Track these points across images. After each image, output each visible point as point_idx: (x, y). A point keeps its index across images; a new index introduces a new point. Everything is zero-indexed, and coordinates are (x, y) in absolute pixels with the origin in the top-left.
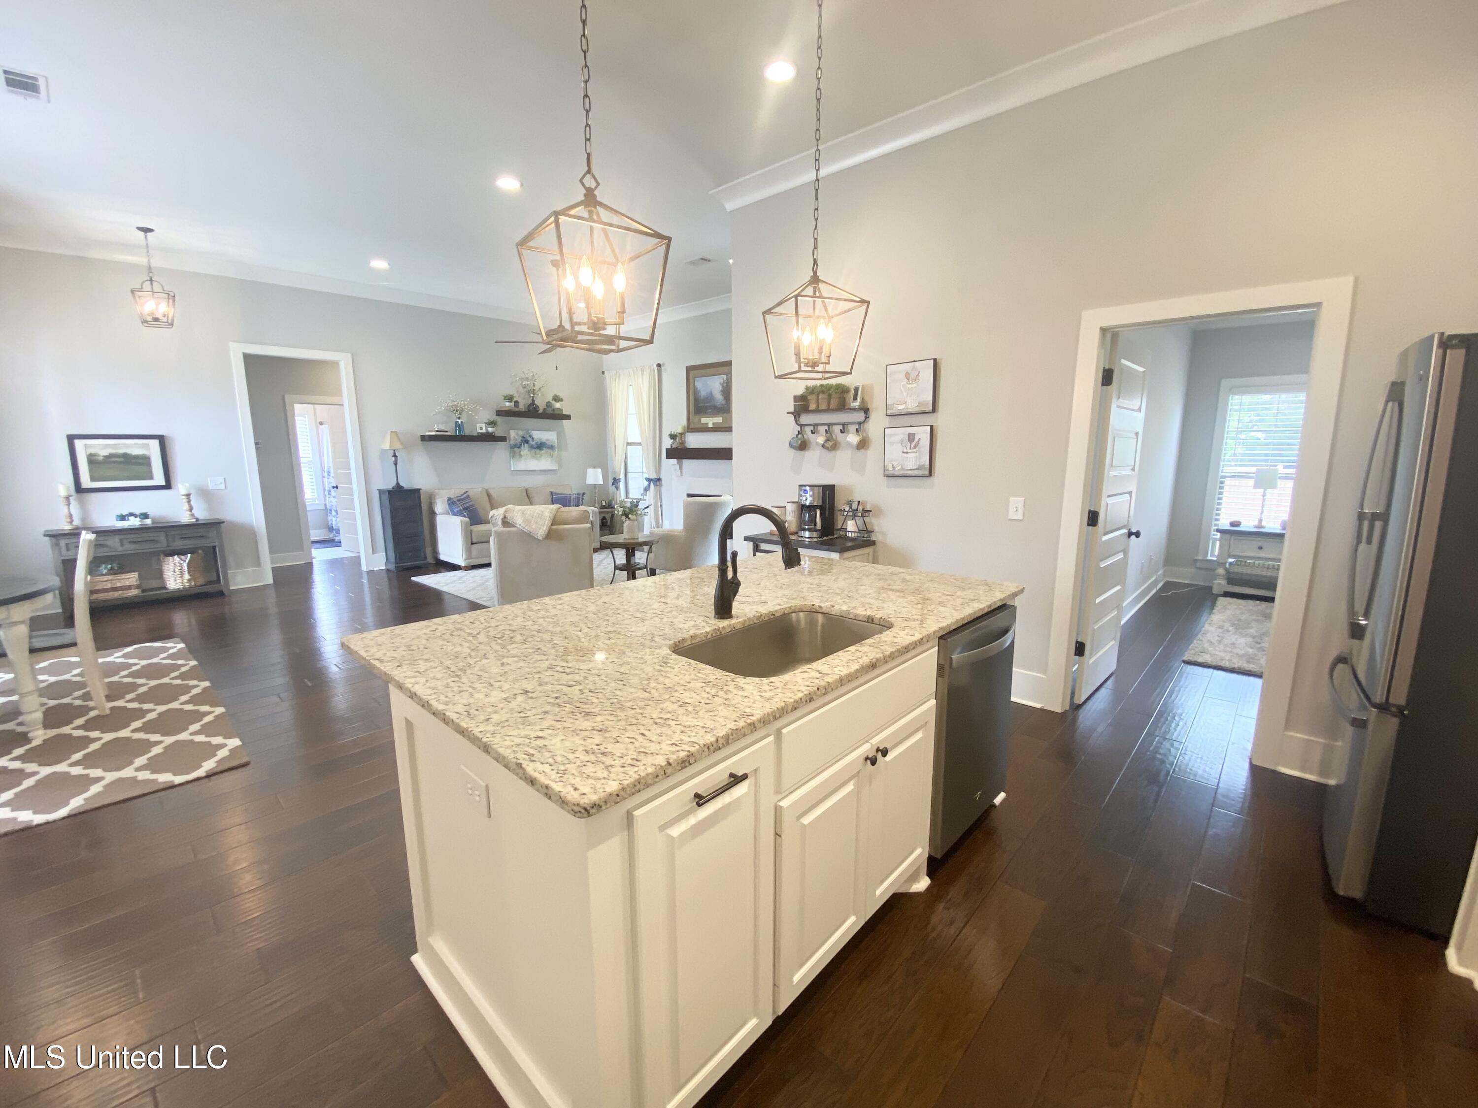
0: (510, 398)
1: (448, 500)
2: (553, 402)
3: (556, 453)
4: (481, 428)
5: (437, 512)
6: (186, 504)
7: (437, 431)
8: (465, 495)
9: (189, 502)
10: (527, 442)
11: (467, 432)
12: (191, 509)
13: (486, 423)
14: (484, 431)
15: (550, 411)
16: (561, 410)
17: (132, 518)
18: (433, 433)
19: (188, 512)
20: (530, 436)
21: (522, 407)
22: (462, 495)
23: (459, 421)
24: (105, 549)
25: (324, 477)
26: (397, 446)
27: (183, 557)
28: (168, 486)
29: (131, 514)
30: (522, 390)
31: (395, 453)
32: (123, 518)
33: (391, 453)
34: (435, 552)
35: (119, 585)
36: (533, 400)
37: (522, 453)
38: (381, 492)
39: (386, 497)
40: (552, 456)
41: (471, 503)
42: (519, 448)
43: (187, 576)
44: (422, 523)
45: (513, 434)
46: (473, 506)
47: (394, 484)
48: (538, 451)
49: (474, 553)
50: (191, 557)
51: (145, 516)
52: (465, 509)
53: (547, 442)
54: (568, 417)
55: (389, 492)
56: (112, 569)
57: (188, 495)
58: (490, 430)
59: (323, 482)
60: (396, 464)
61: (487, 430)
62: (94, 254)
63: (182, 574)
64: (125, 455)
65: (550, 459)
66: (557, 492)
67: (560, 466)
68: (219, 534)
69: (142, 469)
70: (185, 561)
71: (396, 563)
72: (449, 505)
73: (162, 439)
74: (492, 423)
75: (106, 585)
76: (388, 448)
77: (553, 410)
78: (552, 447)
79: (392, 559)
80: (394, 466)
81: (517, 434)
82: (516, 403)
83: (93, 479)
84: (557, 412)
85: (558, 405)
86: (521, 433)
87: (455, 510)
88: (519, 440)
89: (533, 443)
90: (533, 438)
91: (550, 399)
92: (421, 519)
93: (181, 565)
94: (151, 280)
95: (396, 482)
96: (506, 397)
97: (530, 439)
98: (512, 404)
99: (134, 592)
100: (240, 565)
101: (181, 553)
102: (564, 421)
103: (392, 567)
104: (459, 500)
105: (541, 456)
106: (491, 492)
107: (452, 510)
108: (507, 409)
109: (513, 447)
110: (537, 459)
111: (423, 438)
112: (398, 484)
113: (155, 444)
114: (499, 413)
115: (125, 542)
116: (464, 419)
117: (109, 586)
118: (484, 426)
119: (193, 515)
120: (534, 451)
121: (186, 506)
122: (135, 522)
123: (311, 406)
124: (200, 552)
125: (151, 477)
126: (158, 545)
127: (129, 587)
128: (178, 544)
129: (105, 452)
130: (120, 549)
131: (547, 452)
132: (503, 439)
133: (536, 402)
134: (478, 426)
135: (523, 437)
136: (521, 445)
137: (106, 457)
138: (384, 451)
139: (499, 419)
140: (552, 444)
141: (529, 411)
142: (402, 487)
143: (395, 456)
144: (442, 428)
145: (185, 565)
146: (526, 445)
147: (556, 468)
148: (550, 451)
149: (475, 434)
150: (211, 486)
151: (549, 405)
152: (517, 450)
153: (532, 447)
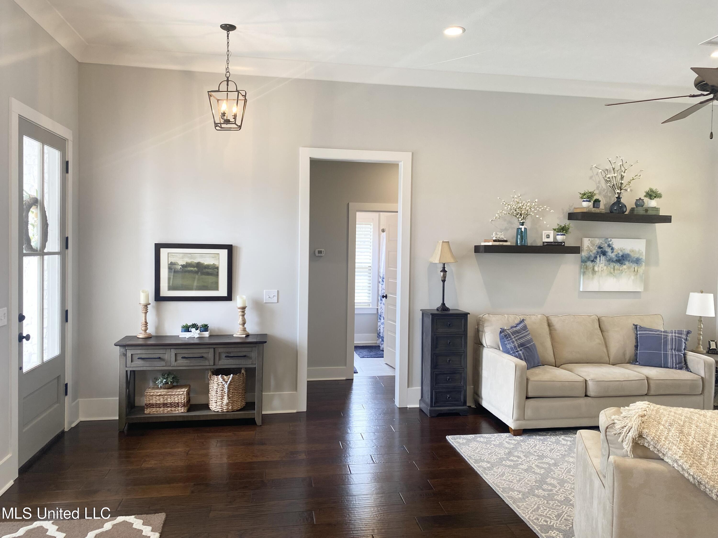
0: (588, 196)
1: (501, 332)
2: (646, 200)
3: (642, 269)
4: (548, 237)
5: (484, 344)
6: (241, 317)
7: (495, 241)
8: (522, 325)
9: (243, 316)
10: (604, 253)
11: (530, 242)
12: (244, 324)
13: (555, 230)
14: (551, 240)
15: (640, 211)
16: (657, 209)
17: (193, 330)
18: (490, 244)
19: (241, 326)
20: (609, 246)
21: (602, 207)
22: (518, 324)
23: (523, 227)
24: (163, 363)
25: (379, 282)
26: (449, 259)
27: (225, 377)
28: (229, 298)
29: (195, 326)
30: (603, 184)
31: (444, 268)
32: (187, 329)
33: (440, 268)
34: (477, 395)
35: (169, 401)
36: (619, 198)
37: (596, 269)
38: (424, 313)
39: (429, 321)
40: (636, 272)
41: (528, 337)
42: (592, 261)
43: (226, 400)
44: (466, 356)
45: (586, 243)
46: (530, 341)
47: (438, 304)
48: (617, 266)
49: (529, 413)
50: (233, 378)
51: (205, 328)
52: (521, 345)
53: (632, 254)
54: (667, 219)
55: (433, 315)
56: (167, 383)
57: (244, 308)
58: (560, 238)
59: (378, 287)
60: (444, 281)
61: (555, 238)
62: (196, 68)
63: (222, 396)
64: (199, 265)
65: (633, 277)
66: (643, 325)
67: (646, 288)
68: (261, 355)
69: (210, 279)
70: (226, 382)
71: (431, 406)
72: (501, 339)
73: (230, 248)
74: (563, 230)
75: (159, 400)
76: (437, 261)
77: (646, 210)
78: (637, 261)
79: (428, 400)
80: (442, 283)
81: (592, 244)
82: (597, 202)
83: (171, 288)
84: (650, 213)
85: (653, 203)
86: (598, 241)
87: (508, 346)
88: (594, 250)
89: (613, 255)
90: (612, 249)
91: (642, 195)
92: (465, 352)
93: (223, 385)
94: (228, 81)
95: (441, 302)
96: (584, 194)
97: (609, 250)
98: (591, 204)
99: (181, 411)
100: (279, 388)
101: (225, 372)
102: (659, 226)
103: (427, 409)
104: (514, 333)
105: (622, 272)
106: (555, 321)
107: (504, 345)
108: (585, 210)
109: (584, 261)
110: (615, 276)
111: (477, 249)
112: (443, 304)
113: (224, 253)
114: (572, 216)
115: (179, 357)
116: (528, 225)
117: (162, 401)
118: (552, 233)
119: (244, 330)
120: (612, 265)
121: (240, 320)
122: (195, 334)
123: (377, 214)
124: (243, 371)
125: (216, 288)
126: (207, 363)
127: (177, 405)
128: (225, 363)
129: (182, 262)
130: (173, 363)
131: (629, 268)
132: (576, 250)
133: (622, 200)
134: (545, 233)
135: (600, 247)
136: (596, 258)
137: (183, 266)
138: (433, 265)
139: (572, 224)
140: (637, 256)
141: (611, 212)
142: (448, 309)
143: (444, 271)
144: (502, 236)
145: (226, 386)
146: (603, 258)
147: (640, 289)
148: (634, 265)
149: (540, 244)
150: (265, 299)
151: (639, 203)
152: (589, 264)
153: (610, 260)
